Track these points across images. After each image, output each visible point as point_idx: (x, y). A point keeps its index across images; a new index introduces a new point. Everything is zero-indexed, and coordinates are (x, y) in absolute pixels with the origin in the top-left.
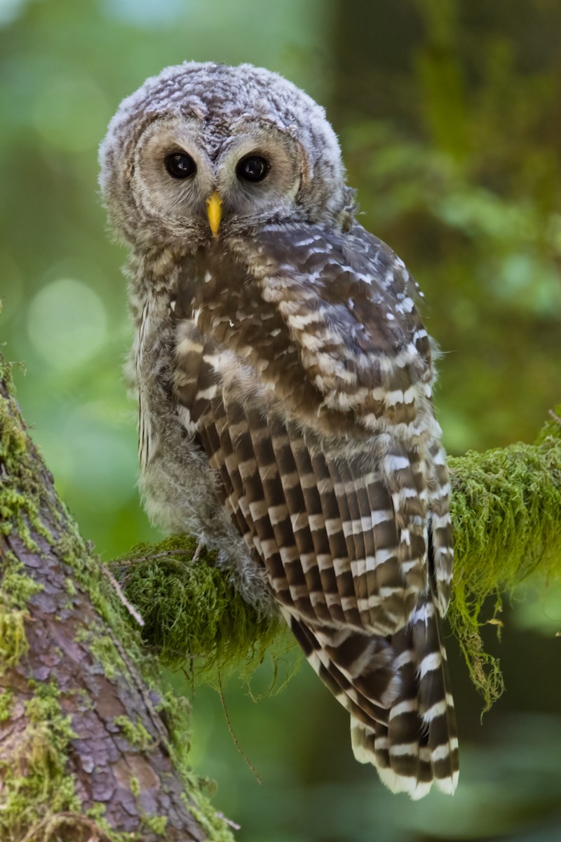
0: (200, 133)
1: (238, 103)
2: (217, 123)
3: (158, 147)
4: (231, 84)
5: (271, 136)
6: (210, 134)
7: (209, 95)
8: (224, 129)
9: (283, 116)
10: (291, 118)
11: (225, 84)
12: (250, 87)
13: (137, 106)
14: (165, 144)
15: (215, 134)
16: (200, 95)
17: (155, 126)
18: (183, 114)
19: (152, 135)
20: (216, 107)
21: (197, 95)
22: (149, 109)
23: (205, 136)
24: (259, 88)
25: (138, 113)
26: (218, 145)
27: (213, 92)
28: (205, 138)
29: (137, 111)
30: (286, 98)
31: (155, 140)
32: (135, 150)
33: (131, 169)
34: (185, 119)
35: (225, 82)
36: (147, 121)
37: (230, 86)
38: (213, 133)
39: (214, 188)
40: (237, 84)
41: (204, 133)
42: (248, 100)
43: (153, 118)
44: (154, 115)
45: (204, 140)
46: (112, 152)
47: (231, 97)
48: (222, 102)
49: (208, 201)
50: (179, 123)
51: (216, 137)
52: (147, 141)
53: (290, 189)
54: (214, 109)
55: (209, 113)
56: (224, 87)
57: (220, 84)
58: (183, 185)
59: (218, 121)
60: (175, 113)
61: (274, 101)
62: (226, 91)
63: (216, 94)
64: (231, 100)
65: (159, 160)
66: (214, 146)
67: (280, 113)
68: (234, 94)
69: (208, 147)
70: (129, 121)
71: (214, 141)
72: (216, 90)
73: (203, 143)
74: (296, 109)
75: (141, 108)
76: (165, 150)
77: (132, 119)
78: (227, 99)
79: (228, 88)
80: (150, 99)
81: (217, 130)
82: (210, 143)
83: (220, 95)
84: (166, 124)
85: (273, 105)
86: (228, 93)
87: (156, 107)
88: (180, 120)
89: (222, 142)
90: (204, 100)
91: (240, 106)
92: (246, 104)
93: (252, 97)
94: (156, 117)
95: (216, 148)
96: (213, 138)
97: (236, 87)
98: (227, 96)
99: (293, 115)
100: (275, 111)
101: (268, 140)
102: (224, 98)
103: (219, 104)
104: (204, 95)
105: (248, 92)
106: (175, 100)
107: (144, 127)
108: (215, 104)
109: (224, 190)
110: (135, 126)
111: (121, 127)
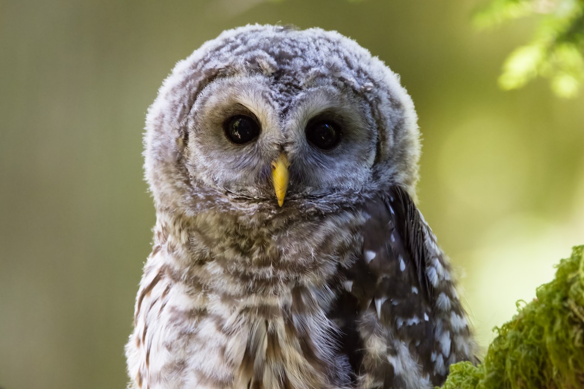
0: (268, 89)
1: (308, 59)
2: (286, 81)
3: (216, 108)
4: (299, 41)
5: (346, 96)
6: (278, 92)
7: (277, 51)
8: (293, 87)
9: (356, 74)
10: (363, 75)
11: (292, 41)
12: (320, 44)
13: (195, 66)
14: (226, 103)
15: (283, 93)
16: (266, 50)
17: (215, 85)
18: (247, 68)
19: (210, 94)
20: (284, 64)
21: (263, 49)
22: (209, 66)
23: (273, 93)
24: (329, 45)
25: (195, 73)
26: (287, 104)
27: (279, 47)
28: (273, 95)
29: (194, 71)
30: (358, 56)
31: (213, 100)
32: (189, 117)
33: (183, 137)
34: (249, 73)
35: (293, 39)
36: (205, 80)
37: (297, 43)
38: (281, 91)
39: (282, 147)
40: (305, 41)
41: (271, 88)
42: (319, 58)
43: (213, 76)
44: (213, 73)
45: (272, 96)
46: (163, 116)
47: (300, 53)
48: (290, 58)
49: (273, 164)
50: (242, 79)
51: (285, 95)
52: (204, 102)
53: (365, 160)
54: (282, 66)
55: (278, 69)
56: (292, 44)
57: (287, 41)
58: (245, 149)
59: (289, 79)
60: (237, 67)
61: (346, 59)
62: (294, 47)
63: (282, 50)
64: (301, 57)
65: (217, 124)
66: (282, 105)
67: (353, 71)
68: (303, 50)
69: (276, 104)
70: (183, 84)
71: (281, 99)
72: (283, 45)
73: (270, 99)
74: (369, 68)
75: (199, 67)
76: (225, 111)
77: (187, 80)
78: (296, 55)
79: (295, 44)
80: (209, 57)
81: (286, 89)
82: (277, 101)
83: (288, 50)
84: (227, 80)
85: (344, 63)
86: (297, 50)
87: (216, 64)
88: (242, 74)
89: (290, 101)
90: (272, 54)
91: (310, 62)
92: (316, 61)
93: (322, 54)
94: (215, 76)
95: (285, 107)
96: (280, 96)
97: (305, 43)
98: (296, 52)
99: (366, 74)
100: (347, 69)
101: (342, 100)
102: (292, 54)
103: (288, 61)
104: (271, 50)
105: (317, 49)
106: (238, 54)
107: (201, 87)
108: (284, 60)
109: (293, 151)
110: (190, 89)
111: (174, 91)
